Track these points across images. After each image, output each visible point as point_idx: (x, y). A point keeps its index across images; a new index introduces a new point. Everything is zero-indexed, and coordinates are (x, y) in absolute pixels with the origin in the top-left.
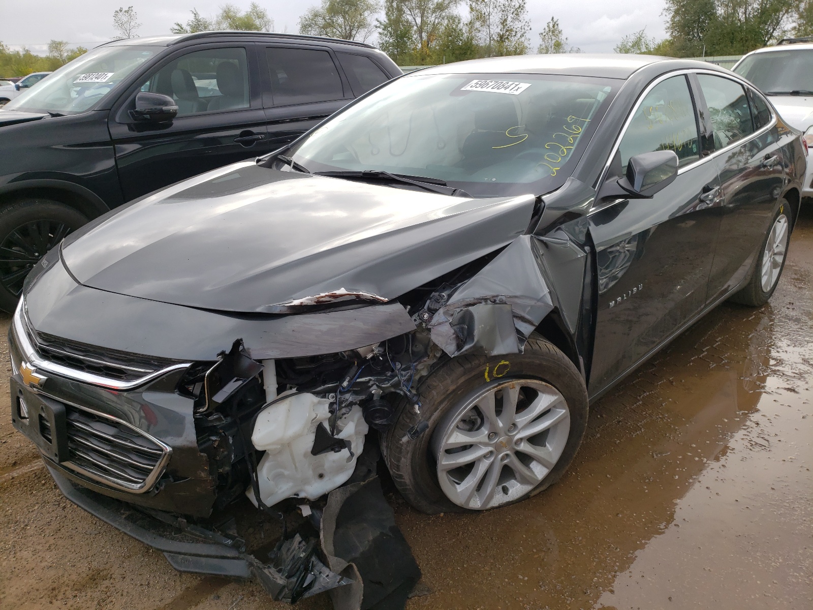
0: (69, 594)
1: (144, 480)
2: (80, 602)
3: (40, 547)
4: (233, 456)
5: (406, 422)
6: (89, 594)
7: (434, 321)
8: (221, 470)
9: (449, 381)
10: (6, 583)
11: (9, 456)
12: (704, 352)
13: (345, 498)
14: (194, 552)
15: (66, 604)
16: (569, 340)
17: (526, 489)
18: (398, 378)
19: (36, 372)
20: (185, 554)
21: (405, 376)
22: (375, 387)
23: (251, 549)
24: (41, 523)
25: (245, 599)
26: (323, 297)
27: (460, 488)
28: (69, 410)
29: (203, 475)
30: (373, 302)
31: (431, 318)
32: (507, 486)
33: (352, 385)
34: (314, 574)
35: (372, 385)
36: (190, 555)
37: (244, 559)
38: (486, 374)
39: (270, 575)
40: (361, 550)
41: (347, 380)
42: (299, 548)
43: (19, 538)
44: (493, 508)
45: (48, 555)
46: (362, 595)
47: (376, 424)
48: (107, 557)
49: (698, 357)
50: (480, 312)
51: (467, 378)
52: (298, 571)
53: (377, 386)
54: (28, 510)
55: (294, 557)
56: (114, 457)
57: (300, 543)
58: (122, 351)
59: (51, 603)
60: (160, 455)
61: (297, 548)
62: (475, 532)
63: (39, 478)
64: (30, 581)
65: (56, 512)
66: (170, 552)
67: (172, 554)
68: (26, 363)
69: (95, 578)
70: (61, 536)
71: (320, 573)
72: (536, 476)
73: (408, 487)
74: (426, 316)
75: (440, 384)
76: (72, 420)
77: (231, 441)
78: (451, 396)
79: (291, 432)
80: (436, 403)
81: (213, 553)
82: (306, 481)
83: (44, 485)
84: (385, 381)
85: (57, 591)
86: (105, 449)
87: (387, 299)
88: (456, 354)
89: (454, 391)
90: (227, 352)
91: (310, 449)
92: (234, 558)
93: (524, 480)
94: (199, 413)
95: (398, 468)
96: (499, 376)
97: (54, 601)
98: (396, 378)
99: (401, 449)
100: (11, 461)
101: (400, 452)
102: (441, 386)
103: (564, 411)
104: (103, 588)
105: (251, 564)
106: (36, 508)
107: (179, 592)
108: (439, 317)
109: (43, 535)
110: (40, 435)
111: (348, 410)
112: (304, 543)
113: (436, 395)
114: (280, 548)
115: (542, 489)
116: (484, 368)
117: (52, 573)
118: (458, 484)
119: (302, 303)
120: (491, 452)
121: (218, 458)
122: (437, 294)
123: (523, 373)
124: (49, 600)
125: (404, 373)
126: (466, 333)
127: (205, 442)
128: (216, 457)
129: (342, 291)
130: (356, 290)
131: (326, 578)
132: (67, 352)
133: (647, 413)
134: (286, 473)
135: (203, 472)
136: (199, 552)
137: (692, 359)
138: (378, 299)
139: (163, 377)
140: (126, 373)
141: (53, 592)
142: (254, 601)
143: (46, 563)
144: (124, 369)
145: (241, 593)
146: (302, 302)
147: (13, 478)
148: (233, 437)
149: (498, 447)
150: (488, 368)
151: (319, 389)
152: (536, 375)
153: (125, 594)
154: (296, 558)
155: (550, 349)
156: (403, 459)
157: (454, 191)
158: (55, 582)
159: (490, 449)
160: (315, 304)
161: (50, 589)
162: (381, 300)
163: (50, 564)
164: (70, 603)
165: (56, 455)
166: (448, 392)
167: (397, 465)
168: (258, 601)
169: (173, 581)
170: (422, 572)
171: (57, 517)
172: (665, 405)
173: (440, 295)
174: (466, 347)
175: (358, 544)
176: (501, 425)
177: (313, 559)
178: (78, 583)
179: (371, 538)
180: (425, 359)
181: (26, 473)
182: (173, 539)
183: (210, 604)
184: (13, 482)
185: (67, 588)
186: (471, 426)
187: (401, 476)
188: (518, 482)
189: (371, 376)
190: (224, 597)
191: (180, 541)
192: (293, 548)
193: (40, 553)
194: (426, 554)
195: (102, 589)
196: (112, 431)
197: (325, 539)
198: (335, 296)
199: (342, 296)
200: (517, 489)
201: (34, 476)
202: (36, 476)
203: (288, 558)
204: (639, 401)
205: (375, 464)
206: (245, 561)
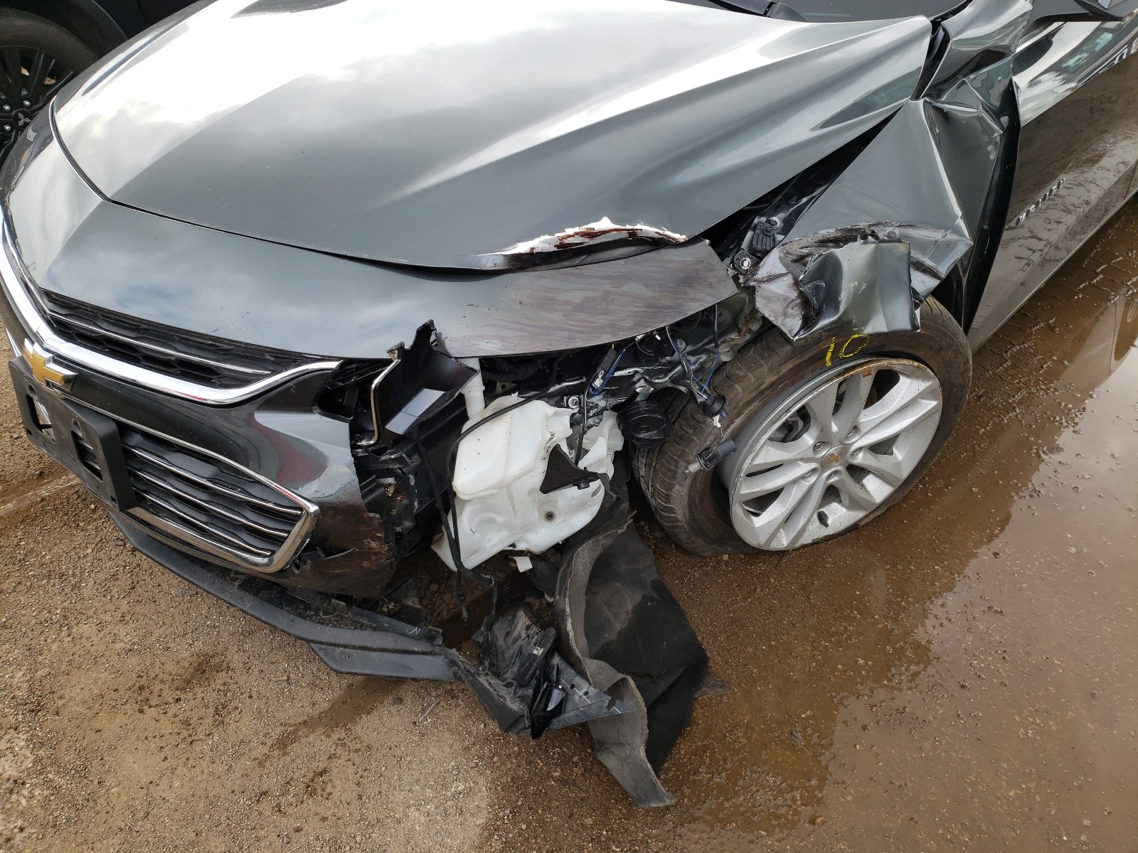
0: (169, 695)
1: (273, 552)
2: (187, 708)
3: (107, 617)
4: (416, 503)
5: (687, 433)
6: (200, 695)
7: (763, 272)
8: (399, 529)
9: (765, 369)
10: (62, 679)
11: (28, 462)
12: (1098, 274)
13: (596, 557)
14: (358, 643)
15: (166, 713)
16: (955, 286)
17: (856, 515)
18: (683, 367)
19: (55, 362)
20: (345, 646)
21: (694, 363)
22: (642, 383)
23: (439, 618)
24: (102, 576)
25: (443, 703)
26: (569, 236)
27: (759, 522)
28: (123, 430)
29: (374, 545)
30: (659, 243)
31: (755, 266)
32: (826, 512)
33: (610, 381)
34: (563, 689)
35: (639, 380)
36: (354, 647)
37: (440, 654)
38: (829, 355)
39: (491, 690)
40: (618, 627)
41: (600, 376)
42: (528, 636)
43: (71, 603)
44: (804, 546)
45: (122, 631)
46: (645, 728)
47: (641, 439)
48: (215, 633)
49: (1090, 283)
50: (853, 257)
51: (797, 362)
52: (532, 678)
53: (646, 380)
54: (76, 554)
55: (521, 650)
56: (215, 511)
57: (528, 628)
58: (207, 335)
59: (141, 711)
60: (299, 517)
61: (523, 635)
62: (781, 585)
63: (85, 499)
64: (102, 675)
65: (122, 557)
66: (321, 643)
67: (324, 646)
68: (33, 343)
69: (203, 669)
70: (137, 598)
71: (573, 686)
72: (872, 497)
73: (679, 524)
74: (747, 264)
75: (749, 374)
76: (131, 446)
77: (412, 482)
78: (767, 392)
79: (516, 468)
80: (741, 404)
81: (391, 646)
82: (527, 527)
83: (94, 511)
84: (660, 374)
85: (147, 690)
86: (198, 498)
87: (684, 237)
88: (802, 335)
89: (772, 384)
90: (407, 347)
91: (539, 485)
92: (424, 653)
93: (854, 504)
94: (360, 447)
95: (667, 498)
96: (848, 356)
97: (146, 708)
98: (679, 368)
99: (675, 472)
100: (34, 470)
101: (674, 477)
102: (752, 376)
103: (934, 403)
104: (217, 684)
105: (453, 663)
106: (89, 551)
107: (338, 693)
108: (773, 263)
109: (109, 598)
110: (78, 461)
111: (597, 420)
112: (535, 629)
113: (739, 392)
114: (490, 628)
115: (877, 514)
116: (827, 345)
117: (134, 661)
118: (756, 515)
119: (532, 249)
120: (814, 471)
121: (394, 512)
122: (764, 219)
123: (886, 350)
124: (136, 707)
125: (692, 359)
126: (822, 296)
127: (371, 491)
128: (391, 511)
129: (605, 224)
130: (630, 222)
131: (584, 697)
132: (105, 330)
133: (1020, 381)
134: (499, 519)
135: (373, 540)
136: (368, 644)
137: (1081, 286)
138: (669, 237)
139: (289, 384)
140: (219, 374)
141: (142, 693)
142: (457, 706)
143: (122, 644)
144: (215, 367)
145: (434, 694)
146: (532, 246)
147: (43, 500)
148: (415, 475)
149: (825, 464)
150: (832, 345)
151: (552, 389)
152: (905, 350)
153: (255, 696)
154: (525, 653)
155: (932, 307)
156: (677, 487)
157: (769, 7)
158: (142, 677)
159: (813, 465)
160: (556, 249)
161: (136, 687)
162: (674, 239)
163: (128, 646)
164: (171, 711)
165: (113, 499)
166: (763, 387)
167: (667, 495)
168: (463, 706)
169: (325, 673)
170: (709, 655)
171: (125, 567)
172: (1047, 367)
173: (768, 221)
174: (823, 323)
175: (612, 619)
176: (835, 428)
177: (556, 660)
178: (179, 678)
179: (630, 607)
180: (733, 336)
181: (62, 491)
182: (322, 622)
183: (390, 712)
184: (43, 506)
185: (162, 686)
186: (786, 432)
187: (671, 510)
188: (843, 506)
189: (638, 367)
190: (408, 700)
191: (334, 626)
192: (516, 633)
193: (109, 627)
194: (711, 624)
195: (218, 686)
196: (209, 470)
197: (575, 632)
198: (591, 234)
199: (604, 232)
200: (840, 516)
201: (75, 496)
202: (79, 497)
203: (508, 648)
204: (1007, 361)
205: (625, 488)
206: (442, 657)
